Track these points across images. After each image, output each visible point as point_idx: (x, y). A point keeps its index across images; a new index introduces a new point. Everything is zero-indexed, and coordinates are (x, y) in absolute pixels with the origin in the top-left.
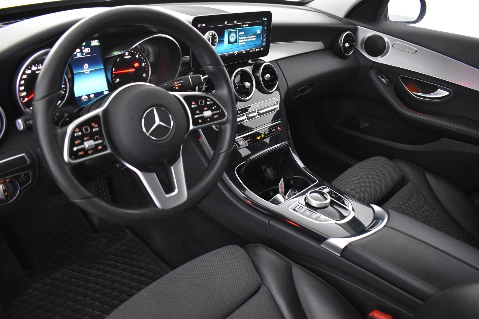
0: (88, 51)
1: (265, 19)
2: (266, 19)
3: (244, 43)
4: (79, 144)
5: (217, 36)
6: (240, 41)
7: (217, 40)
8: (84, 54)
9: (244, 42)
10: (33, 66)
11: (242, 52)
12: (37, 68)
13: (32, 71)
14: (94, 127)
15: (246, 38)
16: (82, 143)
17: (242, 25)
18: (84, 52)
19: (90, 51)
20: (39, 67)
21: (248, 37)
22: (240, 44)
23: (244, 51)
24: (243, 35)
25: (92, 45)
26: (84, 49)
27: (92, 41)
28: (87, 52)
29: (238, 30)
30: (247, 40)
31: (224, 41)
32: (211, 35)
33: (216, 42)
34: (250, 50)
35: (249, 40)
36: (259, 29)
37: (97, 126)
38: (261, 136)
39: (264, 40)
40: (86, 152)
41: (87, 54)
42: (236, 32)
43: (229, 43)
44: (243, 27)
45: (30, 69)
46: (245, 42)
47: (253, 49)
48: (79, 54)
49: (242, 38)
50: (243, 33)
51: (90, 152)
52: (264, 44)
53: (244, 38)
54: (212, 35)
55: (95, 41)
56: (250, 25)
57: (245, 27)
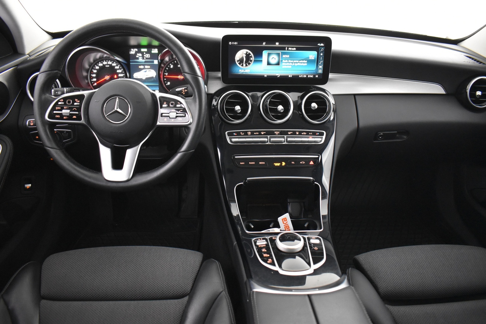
0: (149, 56)
1: (320, 45)
2: (322, 45)
3: (290, 67)
4: (58, 110)
5: (253, 55)
6: (284, 64)
7: (253, 59)
8: (145, 58)
9: (289, 65)
10: (104, 61)
11: (287, 76)
12: (107, 63)
13: (103, 65)
14: (76, 102)
15: (292, 61)
16: (61, 110)
17: (286, 48)
18: (145, 57)
19: (149, 57)
20: (108, 62)
21: (295, 61)
22: (283, 67)
23: (290, 75)
24: (288, 58)
25: (153, 52)
26: (145, 55)
27: (153, 49)
28: (147, 57)
29: (280, 52)
30: (294, 64)
31: (261, 61)
32: (244, 54)
33: (251, 61)
34: (299, 75)
35: (296, 64)
36: (312, 55)
37: (79, 101)
38: (282, 164)
39: (321, 67)
40: (62, 117)
41: (147, 59)
42: (278, 54)
43: (269, 64)
44: (288, 50)
45: (102, 63)
46: (291, 65)
47: (303, 75)
48: (140, 57)
49: (287, 61)
50: (288, 56)
51: (65, 118)
52: (320, 71)
53: (290, 61)
54: (246, 54)
55: (155, 49)
56: (298, 49)
57: (291, 50)
